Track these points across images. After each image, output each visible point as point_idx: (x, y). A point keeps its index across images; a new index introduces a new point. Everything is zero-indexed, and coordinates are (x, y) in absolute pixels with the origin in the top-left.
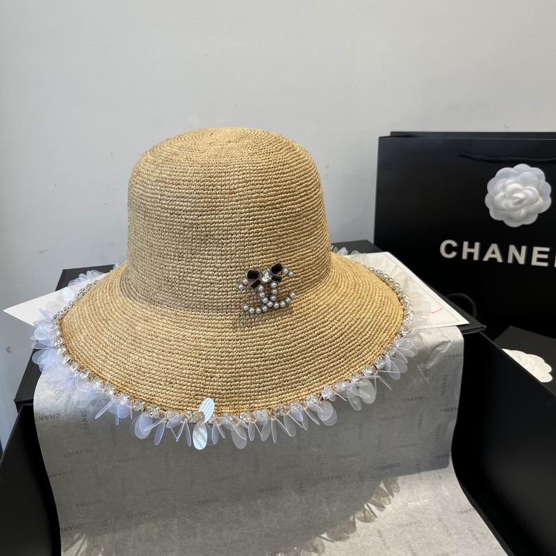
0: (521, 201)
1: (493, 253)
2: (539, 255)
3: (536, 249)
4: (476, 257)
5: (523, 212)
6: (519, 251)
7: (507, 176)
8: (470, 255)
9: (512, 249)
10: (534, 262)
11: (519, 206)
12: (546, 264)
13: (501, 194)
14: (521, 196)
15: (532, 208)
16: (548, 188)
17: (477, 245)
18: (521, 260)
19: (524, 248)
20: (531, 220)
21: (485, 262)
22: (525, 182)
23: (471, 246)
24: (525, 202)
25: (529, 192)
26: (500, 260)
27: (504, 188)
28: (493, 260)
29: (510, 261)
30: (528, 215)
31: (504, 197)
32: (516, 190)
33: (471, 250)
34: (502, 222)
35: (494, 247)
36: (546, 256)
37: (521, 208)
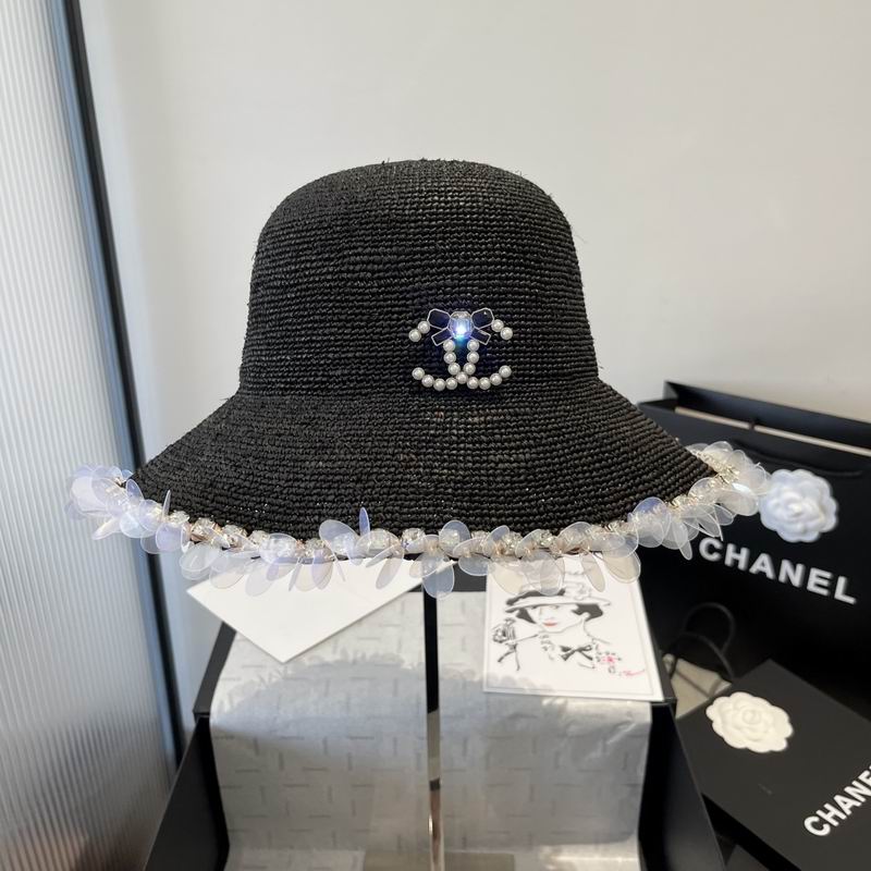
0: (798, 515)
1: (763, 564)
2: (817, 580)
3: (814, 572)
4: (742, 566)
5: (799, 527)
6: (795, 568)
7: (784, 480)
8: (736, 562)
9: (786, 566)
10: (811, 587)
11: (794, 519)
12: (824, 592)
13: (775, 501)
14: (796, 508)
15: (811, 524)
16: (832, 505)
17: (744, 552)
18: (796, 581)
19: (800, 568)
20: (811, 537)
21: (751, 574)
22: (803, 493)
23: (738, 551)
24: (803, 517)
25: (809, 506)
26: (770, 574)
27: (779, 494)
28: (762, 574)
29: (782, 578)
30: (805, 532)
31: (778, 505)
32: (792, 501)
33: (736, 556)
34: (775, 533)
35: (764, 558)
36: (825, 583)
37: (797, 522)
